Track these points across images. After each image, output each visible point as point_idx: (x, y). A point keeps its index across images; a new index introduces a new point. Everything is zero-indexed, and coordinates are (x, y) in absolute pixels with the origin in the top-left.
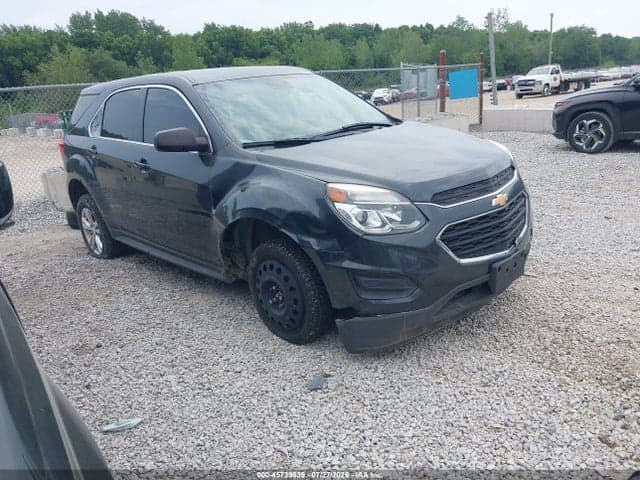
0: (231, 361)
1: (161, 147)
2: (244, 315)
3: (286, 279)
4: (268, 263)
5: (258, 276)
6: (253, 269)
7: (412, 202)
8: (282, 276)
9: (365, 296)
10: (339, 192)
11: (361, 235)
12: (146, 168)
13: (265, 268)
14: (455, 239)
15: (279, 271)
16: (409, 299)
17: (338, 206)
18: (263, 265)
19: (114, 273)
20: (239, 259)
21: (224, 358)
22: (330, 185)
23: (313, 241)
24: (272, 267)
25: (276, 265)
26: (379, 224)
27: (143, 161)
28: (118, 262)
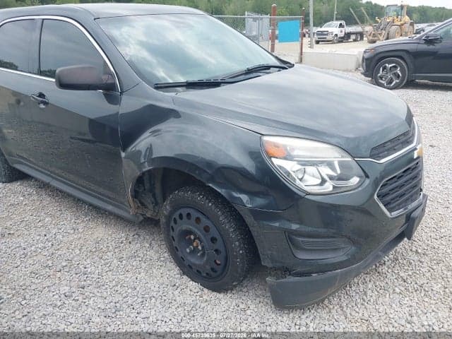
0: (151, 319)
1: (63, 85)
2: (151, 253)
3: (207, 229)
4: (184, 212)
5: (172, 223)
6: (165, 216)
7: (353, 157)
8: (202, 226)
9: (302, 256)
10: (276, 146)
11: (303, 194)
12: (45, 103)
13: (181, 217)
14: (387, 194)
15: (198, 220)
16: (345, 258)
17: (276, 162)
18: (178, 213)
19: (13, 200)
20: (148, 200)
21: (143, 316)
22: (265, 138)
23: (244, 198)
24: (189, 215)
25: (195, 214)
26: (319, 181)
27: (41, 95)
28: (16, 186)
